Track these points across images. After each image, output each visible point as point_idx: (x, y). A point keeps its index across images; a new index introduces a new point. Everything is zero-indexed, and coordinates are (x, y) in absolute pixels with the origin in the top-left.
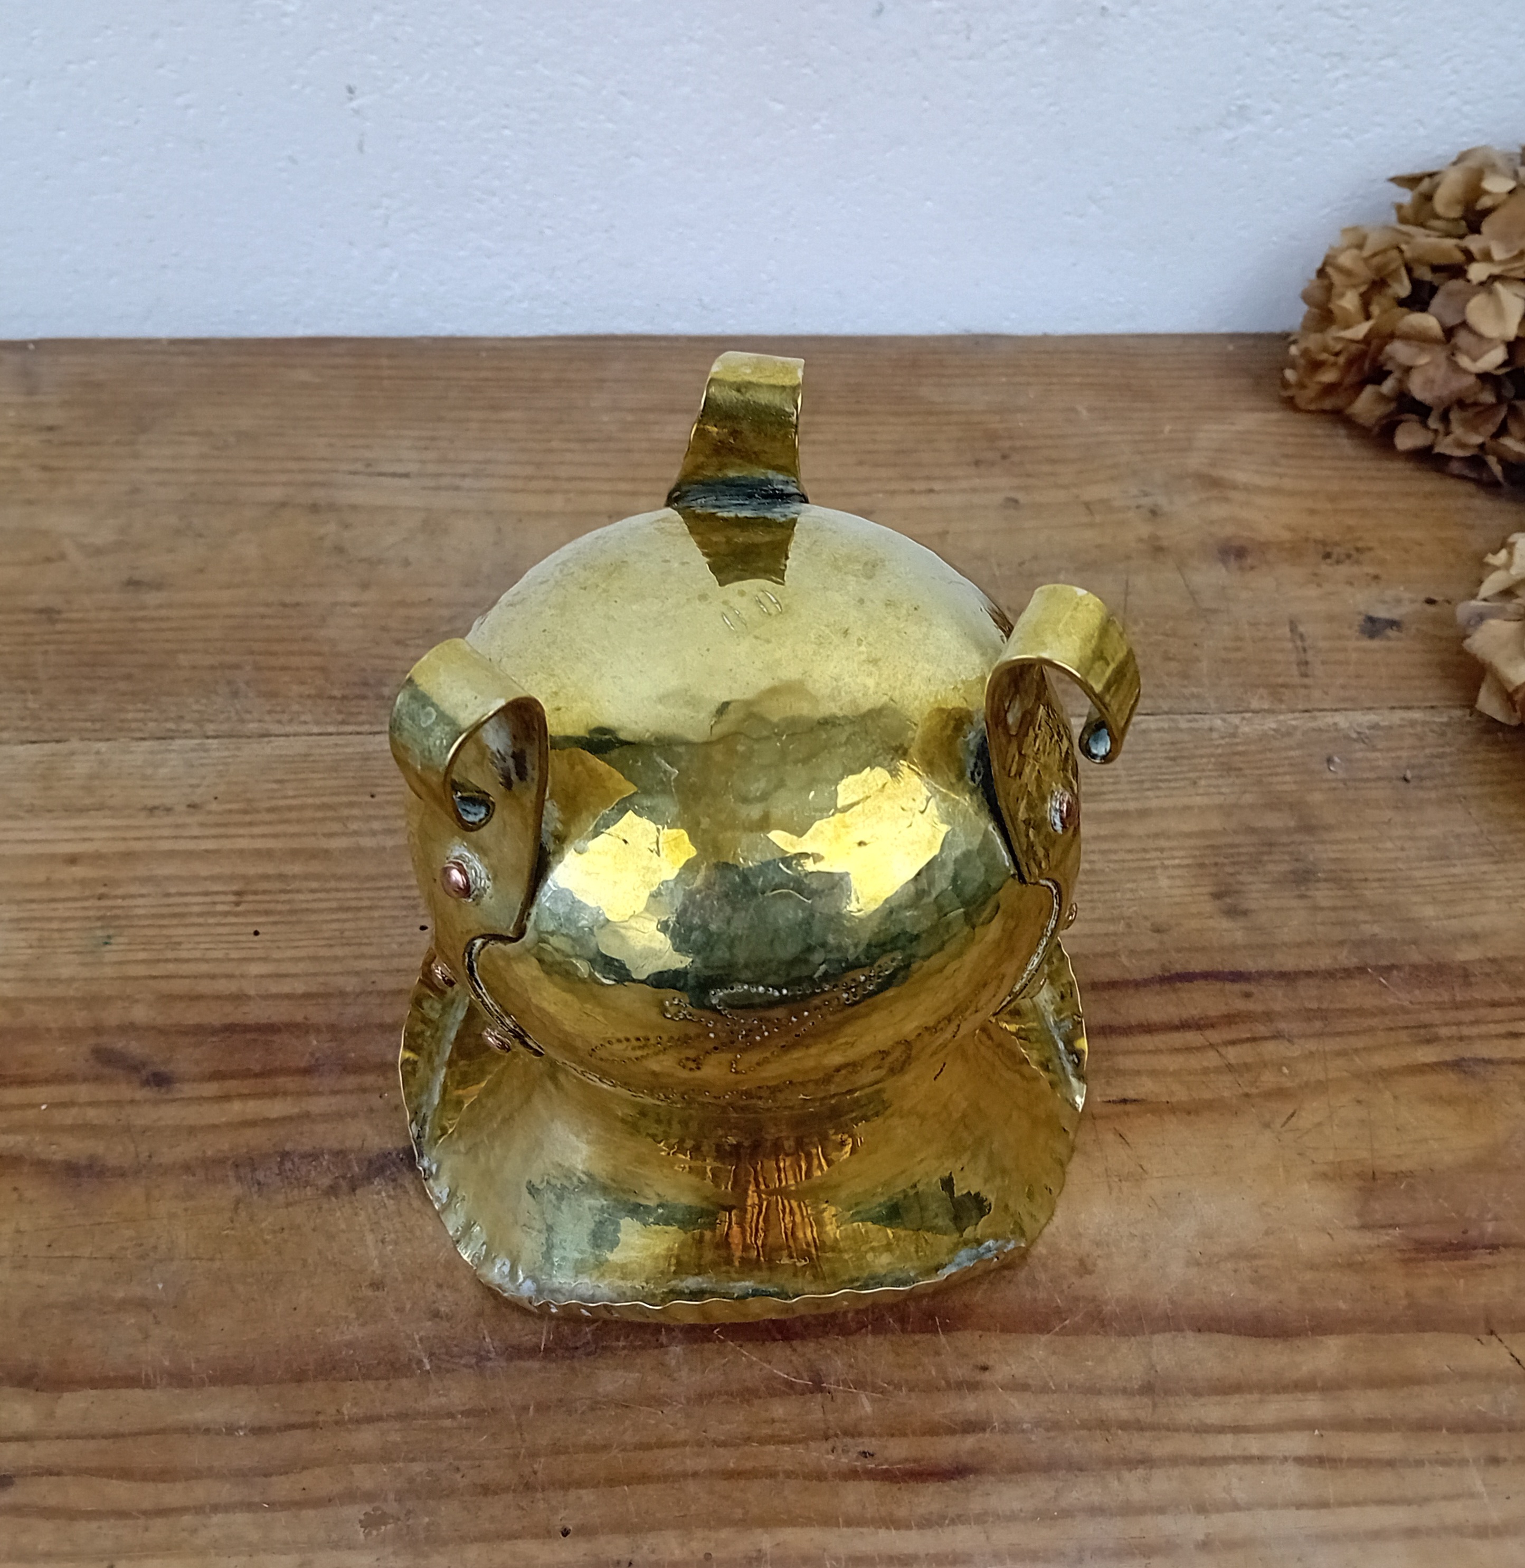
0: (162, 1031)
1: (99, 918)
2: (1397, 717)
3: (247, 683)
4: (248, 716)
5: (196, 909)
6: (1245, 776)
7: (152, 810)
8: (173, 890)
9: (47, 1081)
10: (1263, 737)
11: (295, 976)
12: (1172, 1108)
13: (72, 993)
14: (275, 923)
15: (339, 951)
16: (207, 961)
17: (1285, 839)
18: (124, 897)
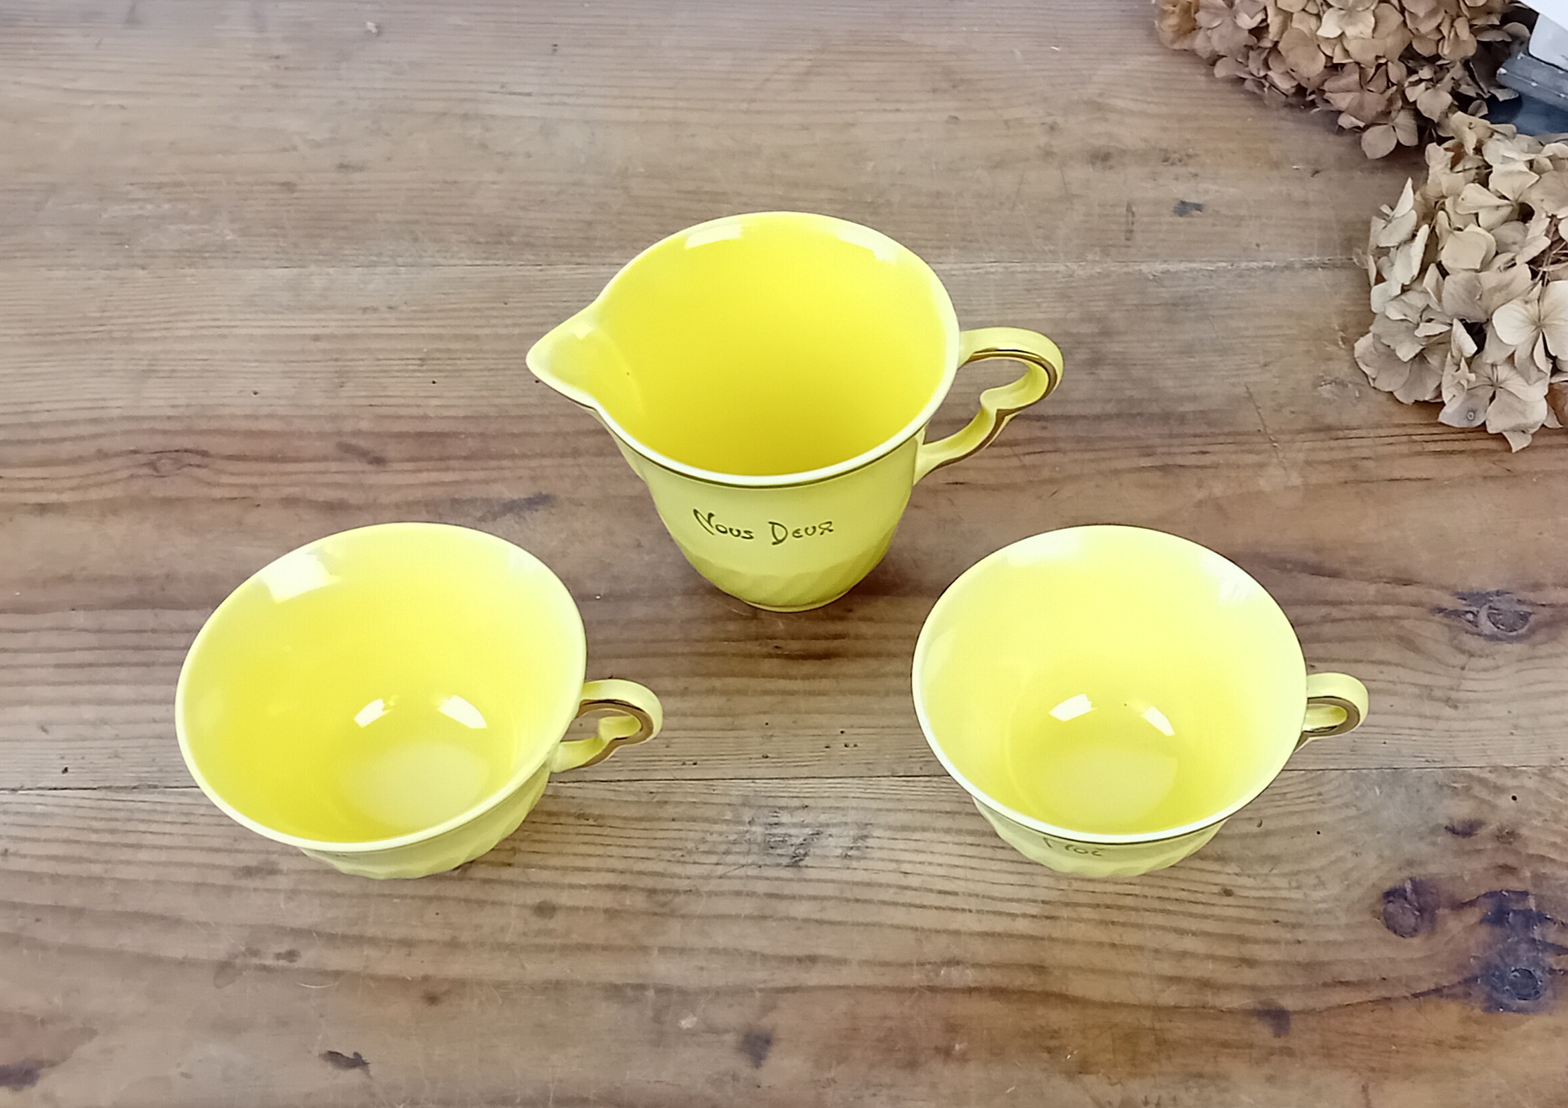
0: (377, 435)
1: (336, 372)
2: (1182, 266)
3: (423, 233)
4: (423, 254)
5: (396, 368)
6: (1072, 301)
7: (365, 310)
8: (380, 357)
9: (310, 461)
10: (1092, 277)
11: (459, 407)
12: (984, 487)
13: (322, 413)
14: (446, 377)
15: (484, 393)
16: (404, 397)
17: (1089, 340)
18: (351, 360)
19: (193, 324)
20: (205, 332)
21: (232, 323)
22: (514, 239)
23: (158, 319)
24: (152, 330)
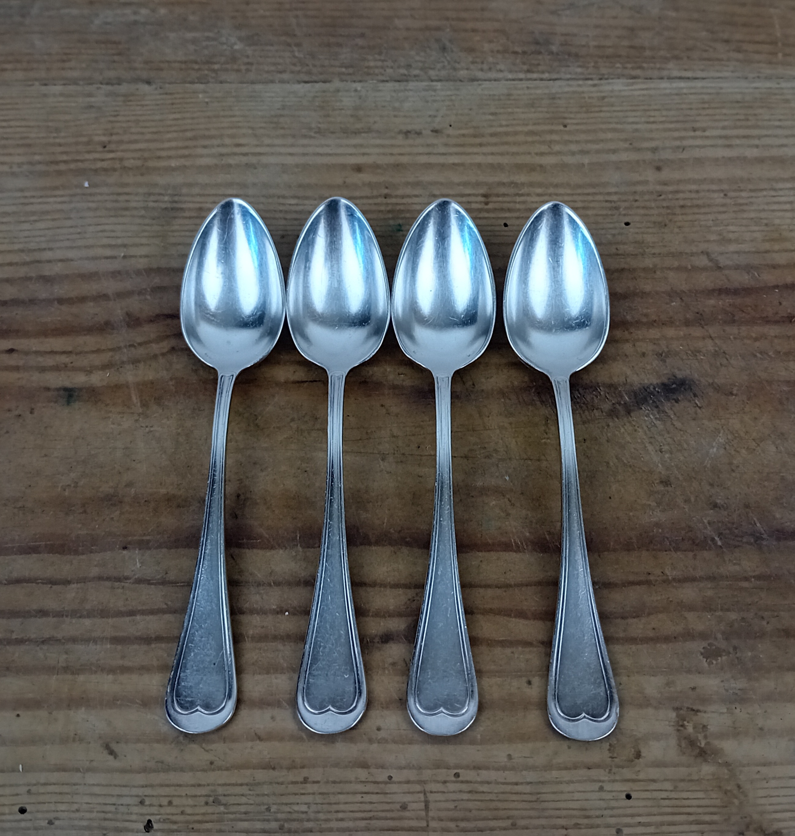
3: (450, 41)
7: (407, 133)
14: (517, 218)
18: (403, 197)
19: (214, 151)
20: (231, 161)
21: (258, 150)
22: (554, 48)
23: (174, 144)
24: (170, 157)
